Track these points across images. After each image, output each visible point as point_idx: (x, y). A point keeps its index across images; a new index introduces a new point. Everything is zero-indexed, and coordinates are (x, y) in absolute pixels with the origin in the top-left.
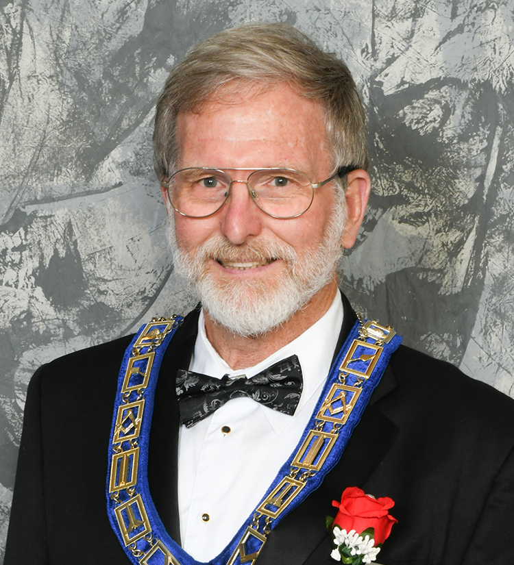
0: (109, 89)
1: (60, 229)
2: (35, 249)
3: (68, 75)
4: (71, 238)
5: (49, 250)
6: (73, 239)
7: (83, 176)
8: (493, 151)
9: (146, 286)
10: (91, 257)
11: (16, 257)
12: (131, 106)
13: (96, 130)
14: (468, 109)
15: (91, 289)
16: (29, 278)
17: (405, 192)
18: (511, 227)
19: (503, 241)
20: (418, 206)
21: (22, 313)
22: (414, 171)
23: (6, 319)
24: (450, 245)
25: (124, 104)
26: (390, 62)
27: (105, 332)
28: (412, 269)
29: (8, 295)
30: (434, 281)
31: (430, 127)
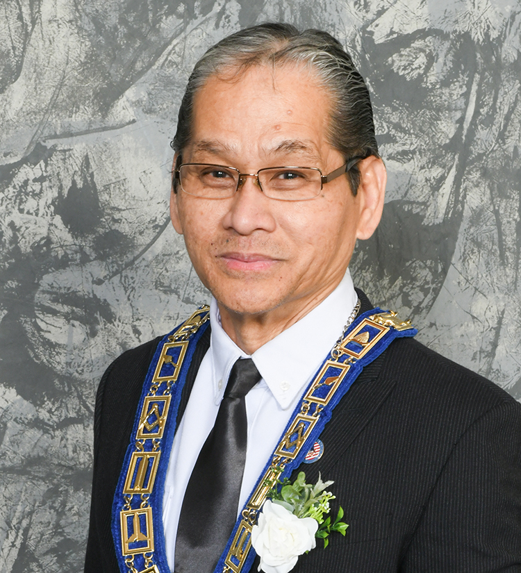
0: (125, 34)
1: (78, 162)
2: (54, 181)
3: (86, 20)
4: (88, 170)
5: (67, 180)
6: (90, 172)
7: (100, 114)
8: (471, 96)
9: (157, 215)
10: (107, 187)
11: (37, 187)
12: (145, 50)
13: (112, 72)
14: (450, 57)
15: (106, 217)
16: (49, 207)
17: (393, 132)
18: (487, 165)
19: (480, 178)
20: (404, 145)
21: (42, 239)
22: (401, 113)
23: (27, 244)
24: (433, 180)
25: (138, 48)
26: (380, 13)
27: (119, 257)
28: (398, 202)
29: (29, 222)
30: (418, 214)
31: (415, 74)
